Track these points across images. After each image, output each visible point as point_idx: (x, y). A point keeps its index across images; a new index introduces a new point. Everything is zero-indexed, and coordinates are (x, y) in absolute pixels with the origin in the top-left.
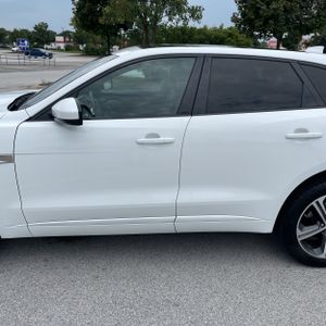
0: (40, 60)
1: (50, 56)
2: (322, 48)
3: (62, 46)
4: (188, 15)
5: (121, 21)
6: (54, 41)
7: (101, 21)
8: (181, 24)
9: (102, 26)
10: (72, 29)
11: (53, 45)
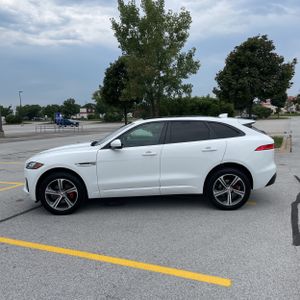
0: (68, 128)
1: (77, 124)
2: (226, 115)
3: (85, 116)
4: (182, 90)
5: (134, 98)
6: (79, 112)
7: (120, 99)
8: (177, 96)
9: (121, 102)
10: (94, 102)
11: (78, 116)
